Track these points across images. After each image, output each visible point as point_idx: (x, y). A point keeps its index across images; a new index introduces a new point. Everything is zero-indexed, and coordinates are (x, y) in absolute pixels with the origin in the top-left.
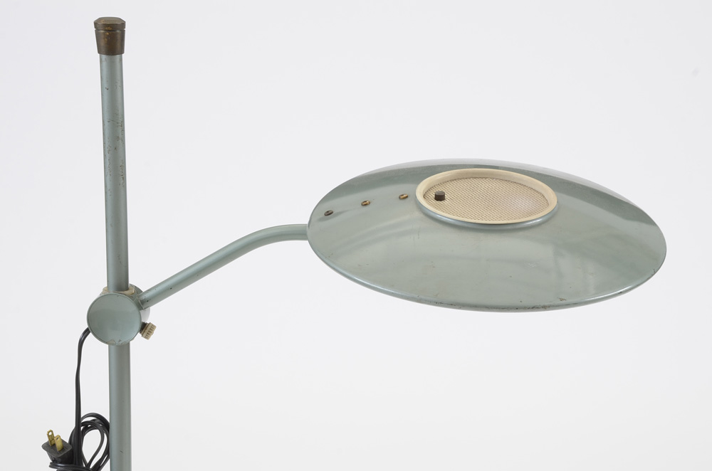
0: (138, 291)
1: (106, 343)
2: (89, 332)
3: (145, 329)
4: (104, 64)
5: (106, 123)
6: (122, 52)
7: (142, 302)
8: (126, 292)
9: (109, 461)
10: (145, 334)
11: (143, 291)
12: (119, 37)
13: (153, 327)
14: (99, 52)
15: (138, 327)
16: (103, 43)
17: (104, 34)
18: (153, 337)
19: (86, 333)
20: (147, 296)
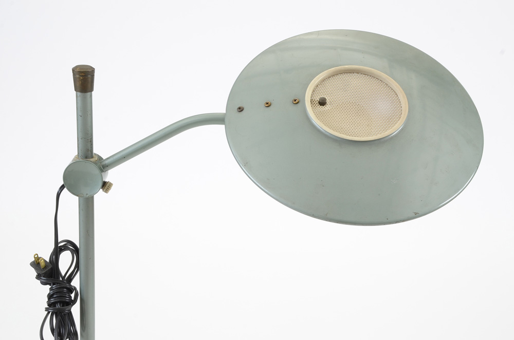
0: (100, 158)
1: (77, 196)
2: (65, 187)
3: (105, 186)
4: (79, 98)
5: (80, 139)
6: (92, 90)
7: (104, 166)
8: (92, 160)
9: (79, 273)
10: (105, 190)
11: (104, 158)
12: (90, 80)
13: (111, 185)
14: (75, 90)
15: (100, 184)
16: (78, 84)
17: (79, 78)
18: (111, 191)
19: (62, 187)
20: (107, 162)
